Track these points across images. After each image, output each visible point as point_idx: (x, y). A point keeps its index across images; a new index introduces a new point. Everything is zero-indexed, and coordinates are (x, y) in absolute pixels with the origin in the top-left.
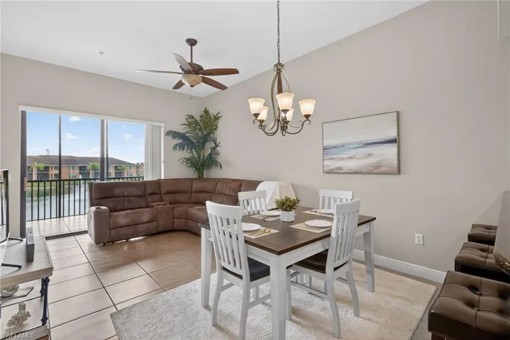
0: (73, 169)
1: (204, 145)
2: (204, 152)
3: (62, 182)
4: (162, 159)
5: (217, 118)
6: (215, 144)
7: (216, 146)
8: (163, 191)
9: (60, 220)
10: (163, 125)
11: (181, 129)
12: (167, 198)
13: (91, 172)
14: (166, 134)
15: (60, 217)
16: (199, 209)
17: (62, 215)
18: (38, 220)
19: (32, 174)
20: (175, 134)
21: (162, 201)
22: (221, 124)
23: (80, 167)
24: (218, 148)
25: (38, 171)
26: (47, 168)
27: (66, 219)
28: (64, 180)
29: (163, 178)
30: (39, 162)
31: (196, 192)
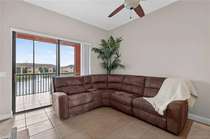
0: (37, 69)
1: (111, 56)
2: (110, 60)
3: (35, 75)
4: (90, 64)
5: (119, 41)
6: (118, 56)
7: (118, 57)
8: (93, 82)
9: (34, 95)
10: (90, 44)
11: (99, 47)
12: (94, 86)
13: (43, 70)
14: (92, 50)
15: (34, 93)
16: (119, 94)
17: (35, 93)
18: (23, 95)
19: (21, 70)
20: (96, 50)
21: (93, 88)
22: (121, 44)
23: (39, 68)
24: (120, 58)
25: (23, 69)
26: (26, 68)
27: (37, 94)
28: (36, 75)
29: (90, 74)
30: (23, 66)
31: (110, 82)
